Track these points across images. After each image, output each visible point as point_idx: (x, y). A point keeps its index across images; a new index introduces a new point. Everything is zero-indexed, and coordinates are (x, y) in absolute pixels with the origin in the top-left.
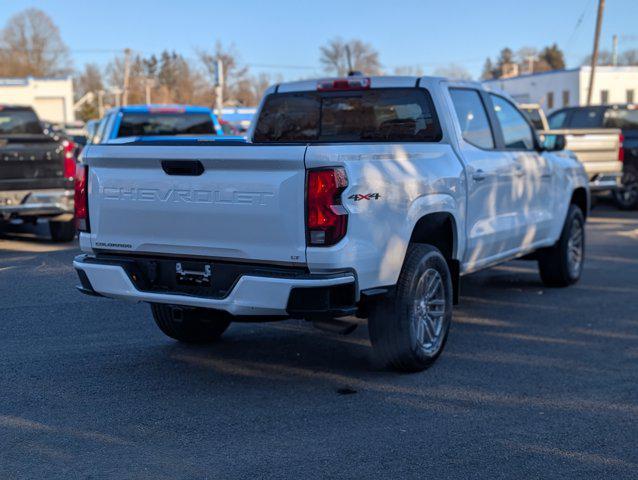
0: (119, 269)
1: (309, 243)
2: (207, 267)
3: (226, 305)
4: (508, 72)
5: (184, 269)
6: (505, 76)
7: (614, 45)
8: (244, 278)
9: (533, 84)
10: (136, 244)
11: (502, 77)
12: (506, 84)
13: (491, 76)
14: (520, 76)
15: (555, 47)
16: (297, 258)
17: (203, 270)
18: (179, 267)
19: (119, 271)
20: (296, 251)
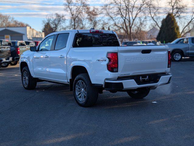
1: (168, 67)
8: (162, 77)
16: (166, 71)
17: (146, 77)
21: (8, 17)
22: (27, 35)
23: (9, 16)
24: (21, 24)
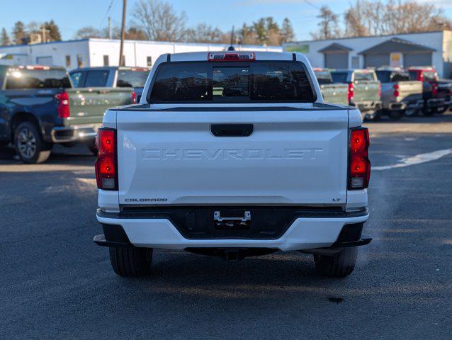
0: (166, 221)
1: (350, 187)
2: (247, 213)
3: (280, 244)
4: (34, 40)
5: (222, 216)
6: (33, 43)
7: (109, 24)
8: (299, 221)
9: (55, 49)
10: (172, 198)
11: (29, 44)
12: (33, 48)
13: (21, 42)
14: (42, 43)
15: (52, 22)
16: (338, 200)
17: (243, 216)
18: (217, 216)
19: (166, 223)
20: (338, 193)
21: (431, 8)
22: (442, 52)
23: (433, 6)
24: (445, 25)
